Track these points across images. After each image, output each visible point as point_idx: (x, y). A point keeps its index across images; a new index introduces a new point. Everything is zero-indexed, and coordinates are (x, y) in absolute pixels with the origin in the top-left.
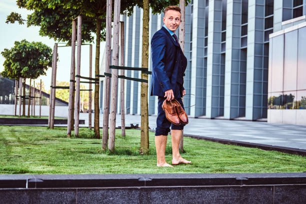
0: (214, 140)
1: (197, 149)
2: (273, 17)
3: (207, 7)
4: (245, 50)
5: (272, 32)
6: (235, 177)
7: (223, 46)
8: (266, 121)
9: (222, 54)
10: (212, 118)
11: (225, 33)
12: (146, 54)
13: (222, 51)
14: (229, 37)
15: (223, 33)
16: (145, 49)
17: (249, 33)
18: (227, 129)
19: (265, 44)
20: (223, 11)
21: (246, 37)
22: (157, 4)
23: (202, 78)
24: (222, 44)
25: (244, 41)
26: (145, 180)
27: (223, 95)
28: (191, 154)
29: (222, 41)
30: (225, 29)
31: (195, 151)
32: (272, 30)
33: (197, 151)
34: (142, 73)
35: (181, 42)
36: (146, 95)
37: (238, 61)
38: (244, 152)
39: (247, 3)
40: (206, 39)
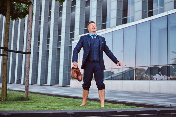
0: (45, 94)
1: (36, 98)
2: (74, 33)
3: (40, 26)
4: (59, 49)
5: (73, 40)
6: (66, 112)
7: (48, 46)
8: (70, 87)
9: (47, 51)
10: (41, 85)
11: (49, 40)
12: (7, 39)
13: (47, 49)
14: (51, 42)
15: (48, 40)
16: (7, 36)
17: (61, 40)
18: (50, 90)
19: (70, 46)
20: (48, 28)
21: (60, 42)
22: (14, 14)
23: (36, 63)
24: (47, 45)
25: (59, 44)
26: (5, 114)
27: (47, 73)
28: (33, 101)
29: (47, 44)
30: (49, 38)
31: (35, 99)
32: (74, 39)
33: (36, 99)
34: (4, 50)
35: (29, 33)
36: (6, 64)
37: (56, 55)
38: (64, 100)
39: (61, 25)
40: (39, 43)
